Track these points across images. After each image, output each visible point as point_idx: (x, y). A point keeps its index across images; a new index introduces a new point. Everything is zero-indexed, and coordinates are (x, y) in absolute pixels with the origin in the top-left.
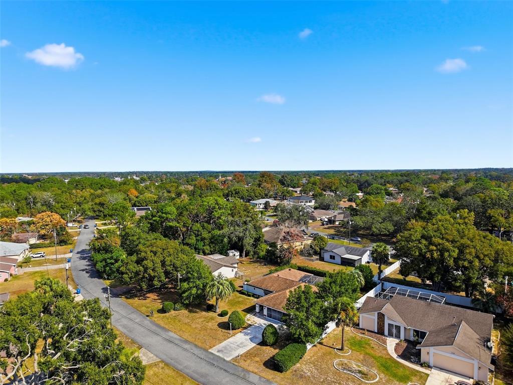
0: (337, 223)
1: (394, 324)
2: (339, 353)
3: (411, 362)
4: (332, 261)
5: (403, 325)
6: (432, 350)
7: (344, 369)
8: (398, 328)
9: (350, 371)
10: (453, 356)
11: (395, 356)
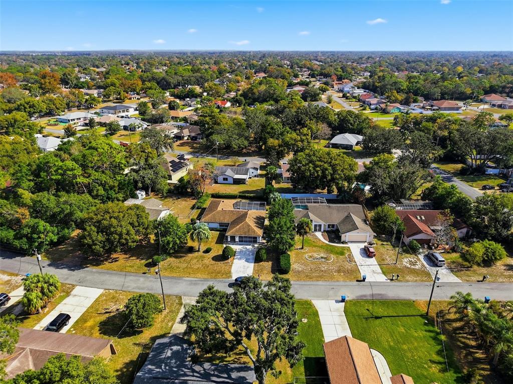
0: (186, 138)
1: (318, 224)
2: (302, 251)
3: (337, 243)
4: (225, 182)
5: (322, 223)
6: (347, 234)
7: (314, 259)
8: (320, 226)
9: (317, 259)
10: (358, 234)
11: (327, 242)
